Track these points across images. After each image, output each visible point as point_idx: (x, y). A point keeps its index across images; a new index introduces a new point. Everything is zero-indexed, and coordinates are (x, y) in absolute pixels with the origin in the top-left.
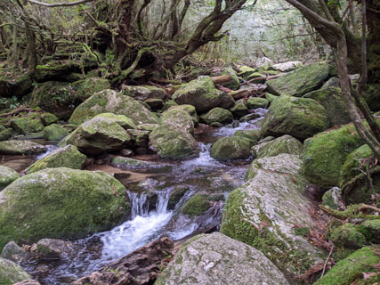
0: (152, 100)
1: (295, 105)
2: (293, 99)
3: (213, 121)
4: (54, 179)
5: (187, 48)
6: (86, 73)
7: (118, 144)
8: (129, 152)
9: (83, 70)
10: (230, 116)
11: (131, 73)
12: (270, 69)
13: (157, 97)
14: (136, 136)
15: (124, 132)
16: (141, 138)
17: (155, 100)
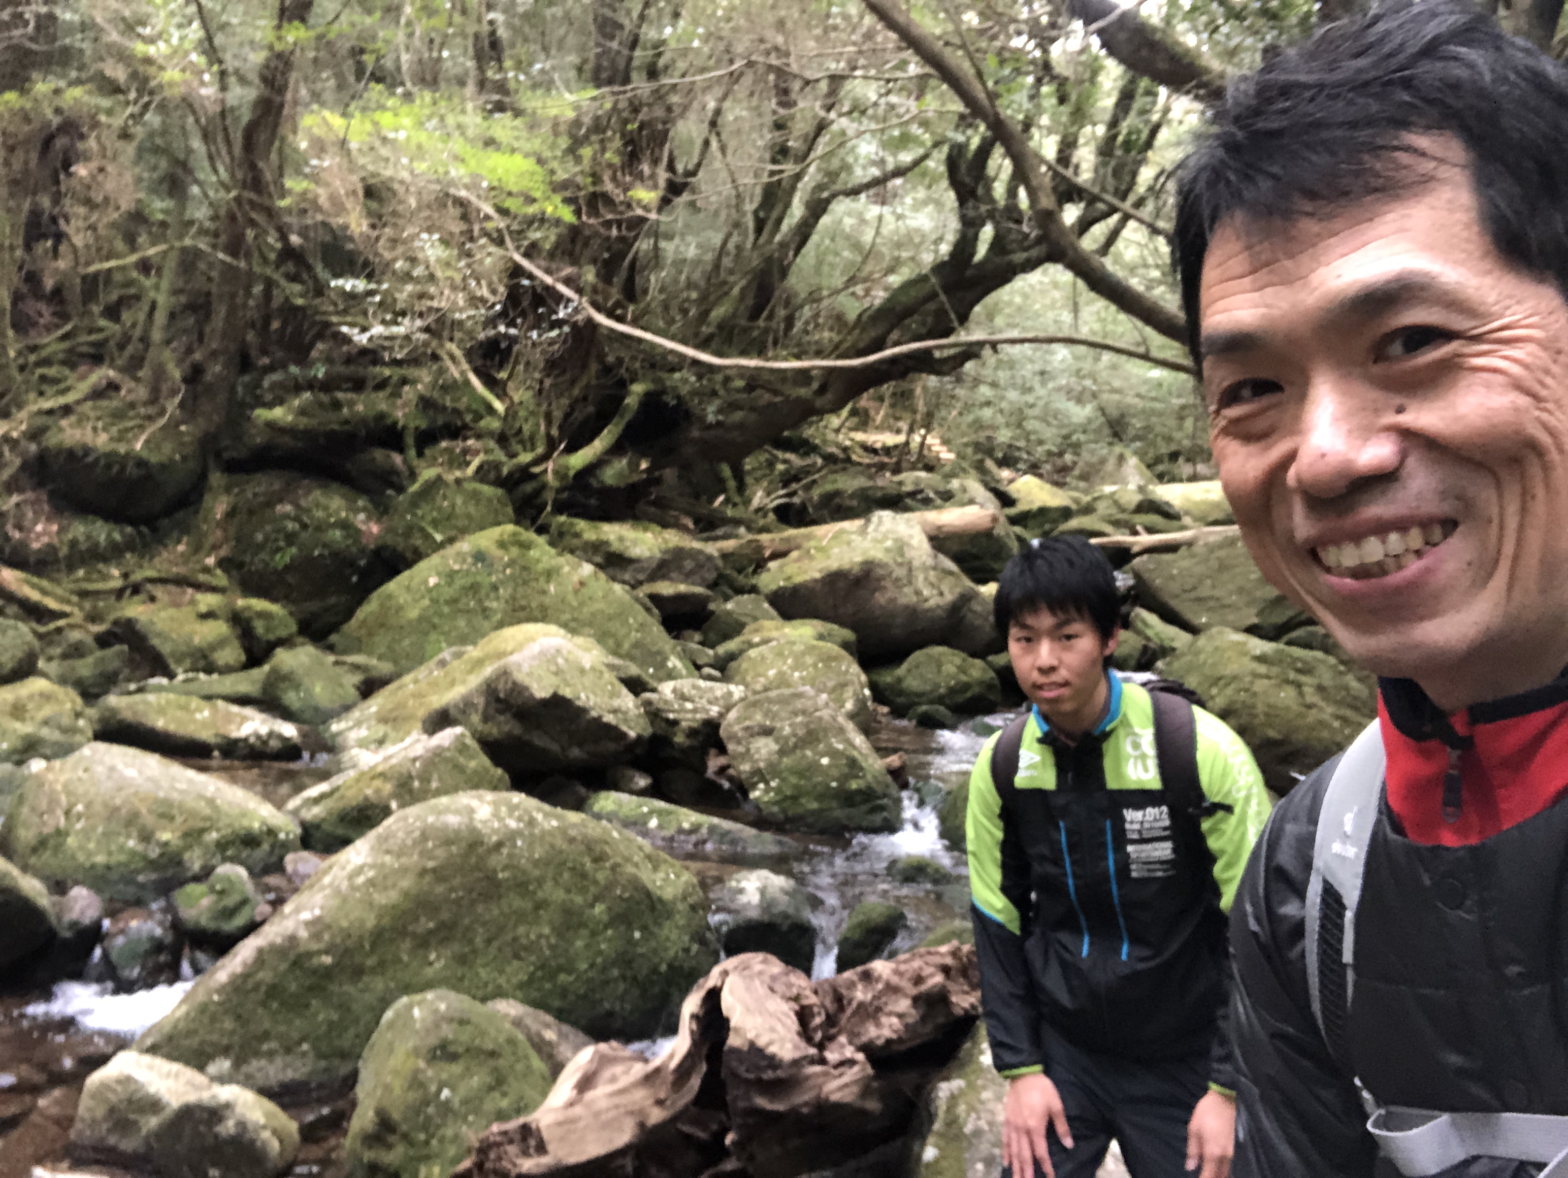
0: (666, 588)
1: (1262, 669)
2: (1259, 646)
3: (920, 697)
4: (513, 824)
5: (822, 390)
6: (420, 454)
7: (611, 746)
8: (642, 782)
9: (410, 440)
10: (990, 686)
11: (591, 469)
12: (1150, 506)
13: (687, 577)
14: (675, 723)
15: (628, 701)
16: (692, 733)
17: (682, 588)
